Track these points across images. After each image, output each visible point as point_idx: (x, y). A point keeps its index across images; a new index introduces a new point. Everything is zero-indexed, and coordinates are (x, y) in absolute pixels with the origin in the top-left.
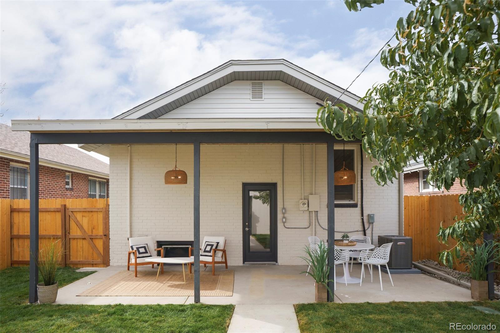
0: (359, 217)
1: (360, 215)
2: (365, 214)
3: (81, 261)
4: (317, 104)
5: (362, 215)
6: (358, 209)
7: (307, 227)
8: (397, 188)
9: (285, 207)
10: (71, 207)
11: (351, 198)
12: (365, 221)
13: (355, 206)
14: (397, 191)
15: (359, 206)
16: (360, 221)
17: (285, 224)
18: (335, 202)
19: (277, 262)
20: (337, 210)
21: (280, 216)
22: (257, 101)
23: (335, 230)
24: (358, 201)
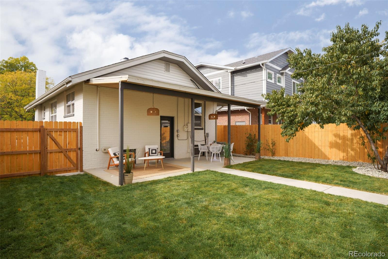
0: (204, 135)
1: (204, 133)
2: (206, 133)
3: (58, 169)
4: (191, 80)
5: (205, 133)
6: (204, 130)
7: (186, 139)
8: (215, 122)
9: (178, 129)
10: (49, 128)
11: (200, 126)
12: (206, 136)
13: (202, 129)
14: (215, 123)
15: (204, 129)
16: (204, 136)
17: (178, 138)
18: (195, 127)
19: (174, 158)
20: (196, 131)
21: (175, 134)
22: (166, 73)
23: (195, 140)
24: (203, 127)
